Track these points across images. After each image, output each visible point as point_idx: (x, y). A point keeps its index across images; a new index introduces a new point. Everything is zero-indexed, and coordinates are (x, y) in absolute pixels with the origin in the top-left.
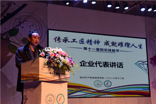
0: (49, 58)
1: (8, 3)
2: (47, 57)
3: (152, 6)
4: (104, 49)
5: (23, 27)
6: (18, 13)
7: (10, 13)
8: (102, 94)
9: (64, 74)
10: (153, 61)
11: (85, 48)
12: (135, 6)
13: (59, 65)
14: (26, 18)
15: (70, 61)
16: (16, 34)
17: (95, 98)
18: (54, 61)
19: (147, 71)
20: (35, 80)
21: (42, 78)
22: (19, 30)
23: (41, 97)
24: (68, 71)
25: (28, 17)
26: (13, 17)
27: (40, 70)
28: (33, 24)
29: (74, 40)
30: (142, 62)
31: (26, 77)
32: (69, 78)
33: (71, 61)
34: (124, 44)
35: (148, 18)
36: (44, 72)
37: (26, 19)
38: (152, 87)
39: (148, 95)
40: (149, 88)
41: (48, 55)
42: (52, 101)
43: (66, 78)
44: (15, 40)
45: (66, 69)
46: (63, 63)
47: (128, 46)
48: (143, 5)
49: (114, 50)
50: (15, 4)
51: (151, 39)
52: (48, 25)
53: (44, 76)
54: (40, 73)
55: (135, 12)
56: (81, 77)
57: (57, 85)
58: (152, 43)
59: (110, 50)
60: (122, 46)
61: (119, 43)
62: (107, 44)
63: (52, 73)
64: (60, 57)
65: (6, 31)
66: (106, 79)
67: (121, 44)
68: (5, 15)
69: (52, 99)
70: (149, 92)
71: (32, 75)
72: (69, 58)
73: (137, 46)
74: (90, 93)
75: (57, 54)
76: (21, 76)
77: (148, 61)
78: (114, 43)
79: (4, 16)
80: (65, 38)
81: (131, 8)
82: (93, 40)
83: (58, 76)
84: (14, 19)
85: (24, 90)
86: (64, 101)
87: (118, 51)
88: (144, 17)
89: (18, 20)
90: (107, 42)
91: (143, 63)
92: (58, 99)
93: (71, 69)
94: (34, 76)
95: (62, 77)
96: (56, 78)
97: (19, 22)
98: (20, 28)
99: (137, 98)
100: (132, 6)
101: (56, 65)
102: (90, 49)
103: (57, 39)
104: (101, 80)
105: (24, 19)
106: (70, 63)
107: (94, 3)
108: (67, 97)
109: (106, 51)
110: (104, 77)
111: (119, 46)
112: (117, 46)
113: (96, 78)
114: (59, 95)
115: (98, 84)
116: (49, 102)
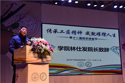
1: (11, 4)
2: (32, 45)
3: (123, 4)
4: (85, 38)
5: (22, 22)
6: (19, 11)
7: (13, 11)
10: (124, 46)
12: (110, 4)
13: (41, 51)
14: (25, 15)
15: (50, 48)
16: (17, 27)
17: (78, 76)
18: (37, 48)
19: (120, 54)
20: (24, 63)
21: (28, 61)
22: (20, 24)
23: (28, 75)
25: (27, 14)
27: (27, 55)
28: (30, 19)
29: (62, 31)
30: (115, 48)
31: (17, 60)
32: (50, 60)
34: (101, 34)
36: (30, 57)
38: (124, 67)
39: (120, 73)
40: (122, 67)
42: (36, 78)
47: (104, 35)
48: (116, 3)
49: (93, 39)
50: (16, 4)
51: (123, 30)
53: (30, 59)
54: (27, 57)
55: (109, 8)
57: (40, 66)
59: (90, 39)
60: (100, 35)
61: (97, 33)
62: (87, 34)
63: (37, 57)
64: (43, 45)
65: (10, 25)
66: (87, 60)
67: (99, 34)
68: (9, 12)
69: (36, 77)
70: (121, 71)
71: (21, 58)
73: (112, 35)
74: (75, 72)
75: (40, 43)
76: (14, 59)
77: (120, 47)
78: (94, 33)
79: (8, 14)
80: (55, 30)
81: (106, 6)
82: (77, 31)
84: (16, 15)
86: (46, 78)
87: (96, 39)
88: (117, 13)
89: (19, 17)
90: (88, 33)
91: (117, 48)
92: (41, 77)
93: (51, 54)
94: (23, 59)
95: (45, 60)
96: (40, 61)
97: (20, 18)
98: (20, 23)
99: (112, 75)
100: (107, 4)
102: (74, 38)
104: (83, 61)
105: (23, 16)
107: (77, 2)
108: (49, 75)
109: (87, 40)
110: (86, 59)
111: (97, 35)
112: (95, 35)
113: (79, 60)
114: (42, 74)
115: (81, 65)
116: (34, 79)
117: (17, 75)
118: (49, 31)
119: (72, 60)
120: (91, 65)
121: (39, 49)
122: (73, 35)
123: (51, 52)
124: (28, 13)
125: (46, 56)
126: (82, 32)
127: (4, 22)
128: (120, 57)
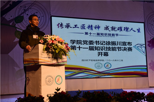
2: (45, 43)
4: (104, 34)
6: (23, 1)
8: (103, 75)
9: (61, 58)
10: (151, 44)
11: (86, 33)
13: (56, 50)
15: (66, 47)
16: (22, 21)
18: (51, 47)
19: (145, 53)
20: (37, 64)
21: (42, 62)
23: (41, 78)
25: (33, 5)
27: (40, 55)
28: (37, 11)
29: (76, 26)
30: (140, 45)
31: (28, 61)
32: (66, 61)
34: (123, 29)
36: (44, 57)
37: (30, 7)
38: (150, 68)
39: (145, 75)
40: (147, 69)
42: (51, 82)
43: (63, 62)
46: (60, 49)
47: (127, 30)
49: (113, 35)
51: (149, 23)
52: (51, 12)
53: (43, 60)
54: (40, 58)
56: (83, 60)
58: (150, 27)
59: (110, 35)
60: (121, 30)
61: (118, 28)
63: (51, 58)
65: (12, 18)
66: (106, 61)
67: (120, 29)
69: (51, 80)
70: (146, 73)
71: (33, 59)
72: (66, 44)
73: (135, 30)
74: (92, 75)
75: (54, 41)
76: (24, 60)
77: (145, 44)
78: (114, 28)
79: (10, 5)
80: (67, 24)
82: (94, 26)
83: (56, 60)
84: (19, 7)
86: (62, 81)
87: (117, 35)
89: (23, 8)
90: (107, 27)
91: (141, 45)
93: (67, 54)
94: (35, 60)
95: (60, 61)
96: (55, 62)
98: (25, 15)
99: (135, 78)
102: (90, 33)
104: (102, 62)
105: (28, 7)
106: (66, 49)
108: (65, 78)
109: (106, 36)
110: (104, 60)
111: (118, 30)
112: (116, 31)
113: (97, 60)
114: (57, 76)
115: (99, 66)
116: (48, 83)
117: (28, 78)
118: (60, 26)
119: (88, 61)
120: (111, 66)
121: (54, 49)
122: (89, 31)
123: (67, 52)
124: (35, 3)
125: (62, 56)
126: (100, 27)
127: (5, 15)
128: (145, 57)
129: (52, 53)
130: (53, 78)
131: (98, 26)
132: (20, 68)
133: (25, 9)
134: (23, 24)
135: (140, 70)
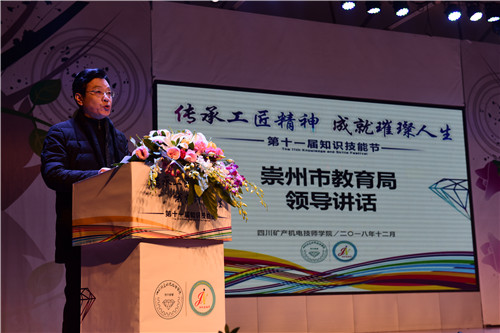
0: (165, 163)
2: (155, 160)
3: (483, 6)
4: (332, 142)
6: (59, 31)
7: (35, 31)
8: (328, 284)
9: (213, 216)
10: (486, 178)
11: (273, 141)
13: (196, 186)
14: (87, 45)
15: (230, 174)
16: (54, 97)
17: (305, 297)
18: (179, 175)
19: (468, 209)
20: (119, 237)
21: (141, 231)
22: (63, 83)
24: (227, 208)
25: (92, 43)
26: (41, 45)
27: (135, 204)
28: (107, 65)
29: (237, 114)
30: (451, 183)
31: (87, 227)
32: (230, 228)
33: (235, 173)
34: (394, 127)
35: (470, 42)
36: (149, 212)
37: (85, 50)
38: (484, 261)
39: (470, 285)
40: (476, 263)
41: (160, 156)
42: (175, 305)
43: (218, 230)
44: (51, 114)
45: (220, 202)
46: (211, 180)
47: (408, 132)
48: (456, 3)
49: (362, 147)
51: (480, 111)
52: (154, 69)
53: (147, 222)
54: (134, 215)
55: (428, 23)
56: (261, 233)
57: (190, 251)
58: (484, 122)
59: (350, 146)
60: (389, 132)
61: (379, 123)
62: (340, 126)
63: (175, 213)
64: (200, 160)
65: (22, 86)
66: (338, 234)
67: (385, 127)
68: (19, 35)
69: (175, 298)
70: (474, 276)
72: (229, 163)
73: (436, 131)
74: (291, 282)
75: (190, 151)
76: (74, 224)
77: (469, 180)
78: (364, 124)
79: (16, 41)
80: (208, 109)
81: (417, 13)
82: (297, 116)
83: (194, 225)
84: (48, 48)
85: (83, 269)
86: (213, 304)
87: (375, 147)
88: (457, 41)
89: (59, 53)
90: (343, 121)
91: (456, 184)
92: (195, 299)
93: (235, 198)
94: (115, 224)
95: (207, 226)
96: (188, 229)
97: (63, 60)
98: (66, 79)
99: (437, 294)
101: (186, 187)
102: (286, 141)
103: (182, 112)
104: (324, 239)
105: (77, 50)
106: (233, 182)
109: (339, 150)
110: (334, 230)
111: (378, 131)
112: (372, 133)
113: (307, 233)
114: (196, 285)
115: (314, 253)
116: (165, 309)
117: (85, 293)
118: (184, 116)
119: (279, 234)
120: (356, 251)
122: (281, 133)
124: (100, 36)
125: (215, 209)
126: (318, 120)
128: (470, 222)
129: (180, 196)
130: (184, 289)
131: (313, 117)
132: (43, 258)
133: (66, 56)
134: (59, 109)
135: (450, 268)
